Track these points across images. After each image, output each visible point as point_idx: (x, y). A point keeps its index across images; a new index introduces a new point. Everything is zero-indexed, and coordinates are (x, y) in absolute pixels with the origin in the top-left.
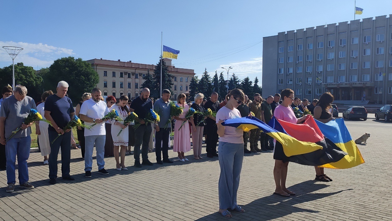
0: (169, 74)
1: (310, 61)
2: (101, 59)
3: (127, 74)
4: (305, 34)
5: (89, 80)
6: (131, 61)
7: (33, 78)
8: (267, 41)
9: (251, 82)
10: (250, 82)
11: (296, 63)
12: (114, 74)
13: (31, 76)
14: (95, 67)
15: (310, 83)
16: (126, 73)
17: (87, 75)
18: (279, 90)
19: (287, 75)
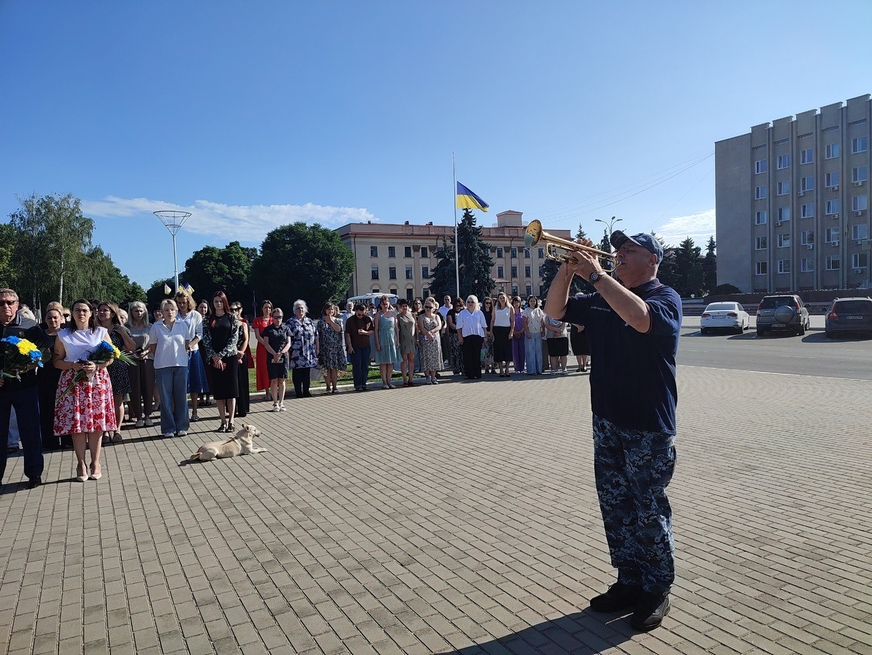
0: (484, 242)
1: (833, 188)
2: (369, 223)
3: (420, 250)
4: (818, 122)
5: (331, 266)
6: (431, 223)
7: (243, 268)
8: (724, 149)
9: (698, 249)
10: (694, 249)
11: (797, 194)
12: (392, 252)
13: (240, 266)
14: (352, 240)
15: (836, 241)
16: (416, 248)
17: (327, 256)
18: (759, 264)
19: (776, 226)
